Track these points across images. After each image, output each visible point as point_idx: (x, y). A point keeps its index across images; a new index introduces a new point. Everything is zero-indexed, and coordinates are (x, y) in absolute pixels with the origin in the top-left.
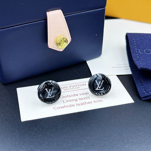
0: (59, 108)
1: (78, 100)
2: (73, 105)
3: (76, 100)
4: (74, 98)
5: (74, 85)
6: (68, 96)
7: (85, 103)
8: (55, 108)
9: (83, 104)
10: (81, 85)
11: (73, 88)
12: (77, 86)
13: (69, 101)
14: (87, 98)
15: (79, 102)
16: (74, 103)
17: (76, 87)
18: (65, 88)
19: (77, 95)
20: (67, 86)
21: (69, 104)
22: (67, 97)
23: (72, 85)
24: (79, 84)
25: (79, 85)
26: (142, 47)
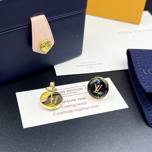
0: (59, 114)
1: (76, 105)
2: (72, 111)
3: (74, 105)
4: (72, 103)
5: (71, 89)
6: (67, 101)
7: (83, 109)
8: (55, 114)
9: (81, 109)
10: (78, 89)
11: (71, 92)
12: (74, 90)
13: (67, 106)
14: (85, 103)
15: (78, 107)
16: (72, 108)
17: (73, 92)
18: (63, 92)
19: (75, 100)
20: (65, 90)
21: (67, 109)
22: (65, 102)
23: (70, 89)
24: (76, 88)
25: (76, 90)
26: (146, 67)
